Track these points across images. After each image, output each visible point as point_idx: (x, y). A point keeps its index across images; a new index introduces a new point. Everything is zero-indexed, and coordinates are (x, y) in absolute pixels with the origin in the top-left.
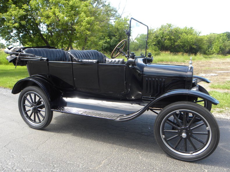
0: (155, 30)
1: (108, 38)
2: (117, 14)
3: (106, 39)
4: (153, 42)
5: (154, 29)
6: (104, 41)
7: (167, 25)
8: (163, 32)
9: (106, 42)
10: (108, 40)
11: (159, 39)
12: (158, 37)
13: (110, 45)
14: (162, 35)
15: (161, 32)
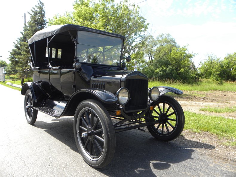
0: (220, 60)
1: (164, 67)
2: (176, 45)
3: (162, 68)
4: (217, 72)
5: (219, 58)
6: (161, 69)
7: (234, 54)
8: (228, 61)
9: (162, 71)
10: (164, 68)
11: (225, 69)
12: (224, 66)
13: (166, 73)
14: (228, 64)
15: (227, 61)
